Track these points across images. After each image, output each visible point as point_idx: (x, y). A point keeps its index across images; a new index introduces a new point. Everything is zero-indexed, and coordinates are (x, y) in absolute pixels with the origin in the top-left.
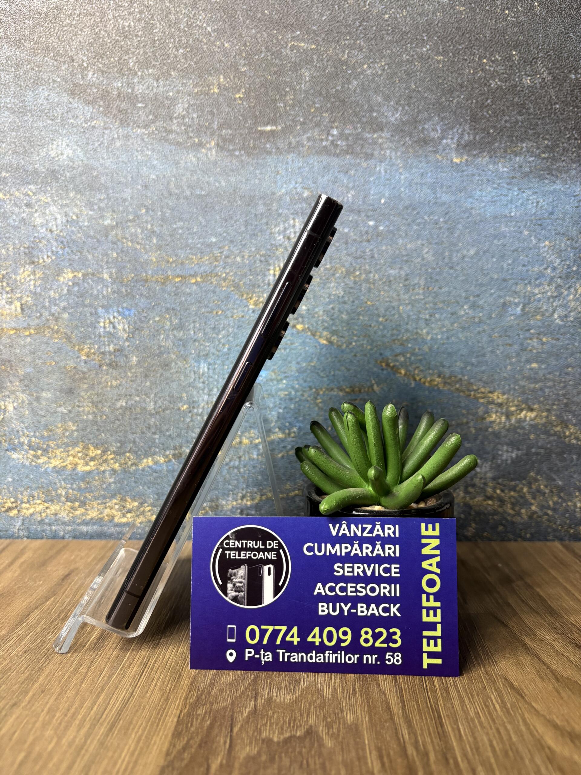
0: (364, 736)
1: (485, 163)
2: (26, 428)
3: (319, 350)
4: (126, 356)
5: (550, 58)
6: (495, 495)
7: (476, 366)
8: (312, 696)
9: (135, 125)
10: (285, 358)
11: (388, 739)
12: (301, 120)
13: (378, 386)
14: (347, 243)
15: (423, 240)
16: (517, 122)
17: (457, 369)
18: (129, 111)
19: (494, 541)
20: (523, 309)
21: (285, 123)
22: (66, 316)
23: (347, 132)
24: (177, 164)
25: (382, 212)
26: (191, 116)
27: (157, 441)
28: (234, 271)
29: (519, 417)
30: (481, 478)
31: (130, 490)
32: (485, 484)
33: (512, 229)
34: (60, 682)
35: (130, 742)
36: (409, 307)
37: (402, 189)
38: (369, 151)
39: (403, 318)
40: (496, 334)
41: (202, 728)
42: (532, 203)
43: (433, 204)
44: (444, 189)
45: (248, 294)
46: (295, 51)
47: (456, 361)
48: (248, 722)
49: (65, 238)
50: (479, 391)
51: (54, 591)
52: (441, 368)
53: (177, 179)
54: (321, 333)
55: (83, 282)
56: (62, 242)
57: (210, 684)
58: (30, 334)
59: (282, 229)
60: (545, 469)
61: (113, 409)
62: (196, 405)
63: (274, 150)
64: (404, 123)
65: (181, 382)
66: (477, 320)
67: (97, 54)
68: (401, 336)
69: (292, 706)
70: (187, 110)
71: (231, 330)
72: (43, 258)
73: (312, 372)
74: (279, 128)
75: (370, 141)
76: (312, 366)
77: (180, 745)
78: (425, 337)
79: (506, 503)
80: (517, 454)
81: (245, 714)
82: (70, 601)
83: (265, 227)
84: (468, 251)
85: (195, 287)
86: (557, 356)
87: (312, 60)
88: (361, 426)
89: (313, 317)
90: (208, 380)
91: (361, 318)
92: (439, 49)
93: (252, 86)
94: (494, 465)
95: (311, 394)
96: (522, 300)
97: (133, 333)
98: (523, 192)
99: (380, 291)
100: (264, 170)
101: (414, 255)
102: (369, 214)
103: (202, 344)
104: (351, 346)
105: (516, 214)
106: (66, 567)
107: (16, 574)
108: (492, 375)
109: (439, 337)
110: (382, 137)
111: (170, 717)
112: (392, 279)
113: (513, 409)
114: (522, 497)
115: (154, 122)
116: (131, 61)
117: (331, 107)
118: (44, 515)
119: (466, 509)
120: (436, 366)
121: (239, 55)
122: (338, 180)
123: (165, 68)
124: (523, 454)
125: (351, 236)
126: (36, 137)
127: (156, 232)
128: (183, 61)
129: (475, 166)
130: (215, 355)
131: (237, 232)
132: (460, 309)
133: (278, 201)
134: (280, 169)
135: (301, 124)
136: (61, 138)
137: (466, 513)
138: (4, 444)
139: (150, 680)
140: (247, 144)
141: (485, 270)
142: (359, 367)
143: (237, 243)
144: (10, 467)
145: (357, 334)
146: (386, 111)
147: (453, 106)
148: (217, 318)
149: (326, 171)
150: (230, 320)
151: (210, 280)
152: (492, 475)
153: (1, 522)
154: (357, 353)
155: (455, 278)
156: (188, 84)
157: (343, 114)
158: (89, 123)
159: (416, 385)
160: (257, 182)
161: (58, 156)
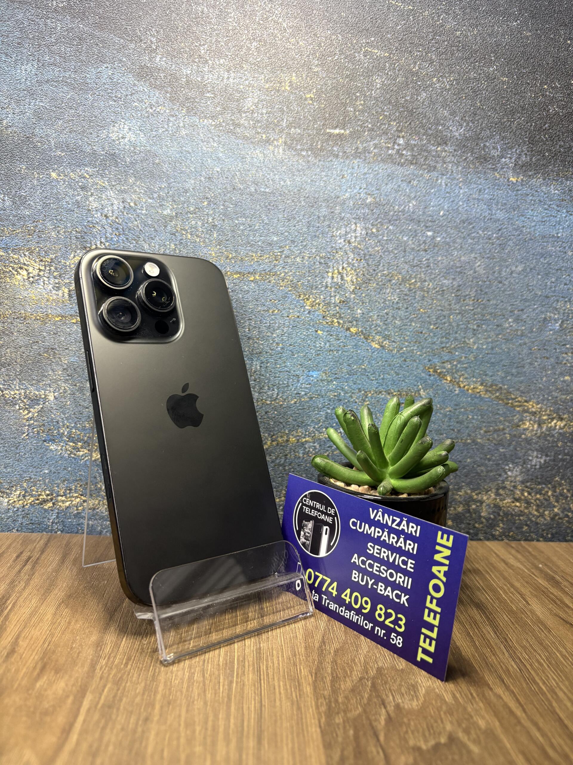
0: (502, 739)
1: (539, 184)
2: (67, 419)
3: (370, 354)
6: (523, 497)
7: (516, 376)
8: (436, 702)
9: (202, 115)
10: (337, 359)
11: (526, 742)
12: (370, 126)
13: (424, 391)
14: (405, 251)
15: (476, 253)
17: (498, 378)
18: (197, 100)
19: (519, 540)
20: (561, 326)
21: (353, 128)
23: (413, 142)
24: (243, 158)
25: (440, 224)
26: (260, 111)
28: (293, 271)
29: (550, 425)
30: (511, 482)
32: (515, 487)
34: (181, 692)
36: (459, 317)
37: (461, 203)
38: (432, 163)
39: (453, 327)
40: (536, 348)
41: (348, 738)
43: (488, 219)
44: (499, 206)
45: (305, 295)
46: (368, 57)
47: (498, 371)
48: (389, 730)
49: (120, 224)
50: (517, 400)
52: (484, 377)
53: (241, 174)
54: (374, 338)
56: (117, 229)
59: (343, 233)
63: (341, 154)
64: (467, 139)
66: (519, 333)
68: (450, 343)
69: (423, 713)
70: (256, 105)
71: (285, 330)
72: (96, 245)
73: (362, 374)
74: (348, 132)
75: (434, 153)
76: (362, 369)
78: (472, 347)
79: (532, 505)
80: (545, 461)
81: (383, 722)
83: (327, 230)
84: (516, 267)
85: (253, 284)
87: (384, 69)
89: (369, 321)
91: (414, 324)
92: (504, 70)
93: (324, 87)
94: (524, 470)
95: (359, 397)
96: (562, 316)
99: (433, 299)
100: (330, 172)
101: (468, 267)
102: (427, 225)
103: (256, 342)
104: (401, 352)
105: (562, 235)
108: (529, 386)
109: (484, 347)
110: (446, 151)
111: (311, 727)
112: (445, 288)
113: (545, 418)
114: (546, 500)
115: (222, 114)
116: (202, 48)
117: (399, 116)
118: (80, 508)
119: (496, 510)
120: (480, 374)
121: (312, 55)
122: (401, 189)
123: (237, 59)
124: (550, 460)
125: (409, 245)
126: (96, 117)
127: (216, 226)
128: (255, 54)
129: (529, 186)
130: (268, 354)
131: (299, 232)
132: (505, 322)
133: (341, 205)
134: (345, 173)
135: (369, 131)
136: (123, 121)
137: (495, 514)
138: (41, 434)
139: (272, 689)
140: (314, 144)
141: (531, 286)
142: (408, 372)
143: (298, 243)
144: (47, 458)
145: (408, 340)
146: (451, 125)
147: (514, 126)
148: (273, 317)
149: (390, 178)
150: (286, 320)
151: (268, 279)
152: (521, 479)
153: (34, 515)
154: (407, 358)
155: (504, 291)
156: (260, 78)
157: (410, 124)
158: (154, 109)
159: (461, 391)
160: (322, 184)
161: (119, 139)
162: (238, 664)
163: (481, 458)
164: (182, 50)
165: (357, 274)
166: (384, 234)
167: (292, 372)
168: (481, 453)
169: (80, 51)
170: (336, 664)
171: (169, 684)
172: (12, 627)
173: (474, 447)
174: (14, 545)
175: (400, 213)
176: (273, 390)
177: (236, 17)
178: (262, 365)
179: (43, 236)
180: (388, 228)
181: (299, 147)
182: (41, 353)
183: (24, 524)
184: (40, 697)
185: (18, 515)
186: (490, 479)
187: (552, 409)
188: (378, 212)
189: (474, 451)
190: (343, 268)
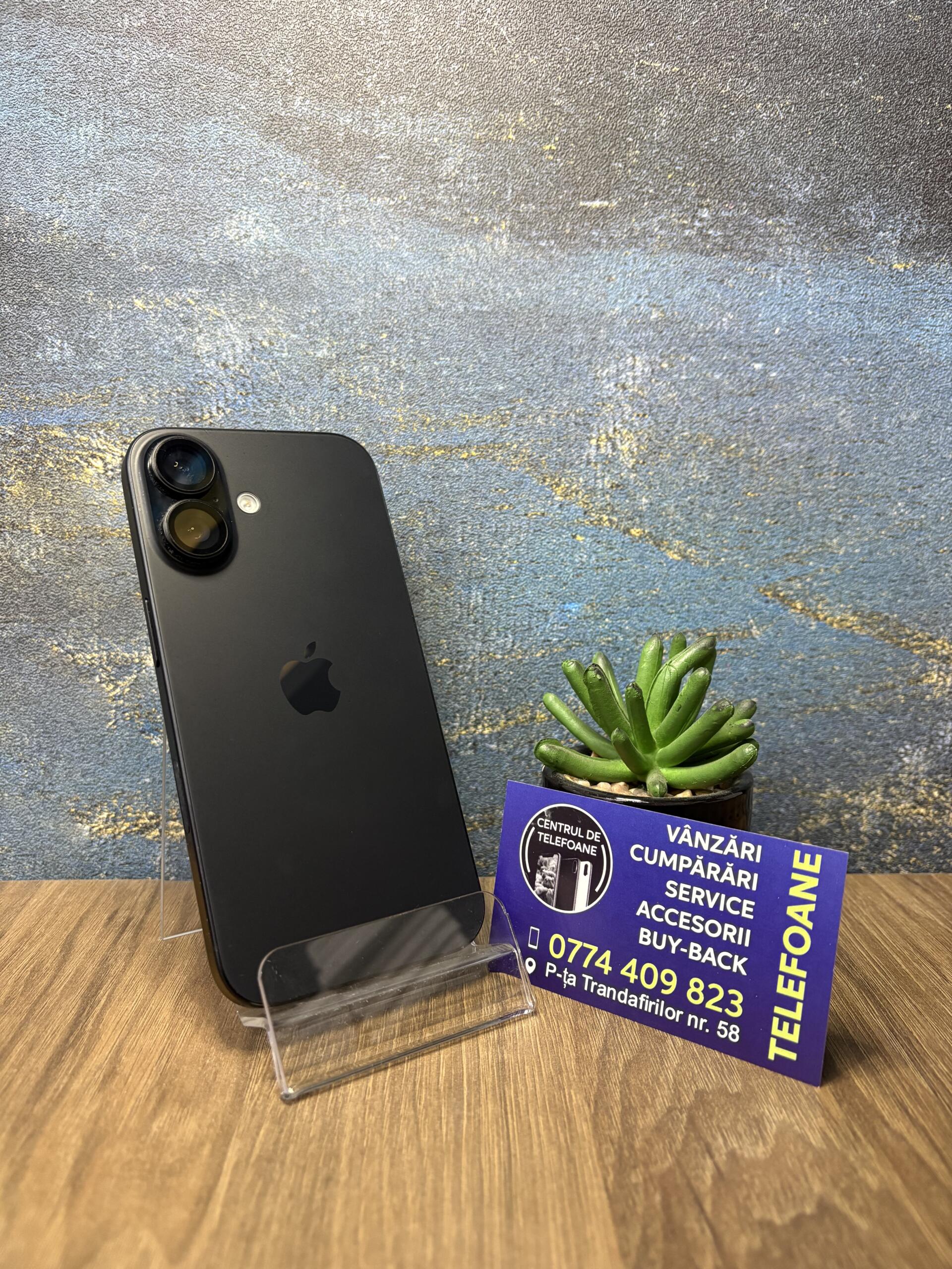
1: (944, 271)
3: (665, 570)
6: (931, 799)
7: (912, 598)
8: (796, 1147)
9: (373, 191)
10: (611, 582)
12: (651, 191)
13: (758, 630)
14: (718, 398)
17: (882, 602)
18: (363, 166)
19: (927, 871)
21: (623, 197)
23: (725, 214)
24: (443, 258)
25: (776, 348)
26: (468, 178)
28: (532, 439)
30: (910, 773)
32: (916, 782)
34: (381, 1134)
35: (552, 1235)
36: (813, 502)
37: (810, 313)
38: (759, 248)
39: (803, 521)
40: (945, 548)
41: (653, 1207)
43: (857, 336)
44: (876, 314)
45: (553, 477)
46: (645, 75)
47: (881, 590)
48: (720, 1195)
49: (248, 377)
50: (915, 637)
52: (858, 601)
53: (441, 283)
54: (671, 543)
56: (243, 385)
59: (613, 372)
62: (463, 657)
63: (604, 241)
64: (818, 203)
65: (439, 622)
66: (916, 525)
67: (311, 65)
68: (799, 547)
70: (461, 168)
71: (522, 536)
72: (211, 413)
73: (653, 605)
74: (615, 203)
75: (762, 230)
76: (653, 596)
77: (634, 1238)
78: (836, 551)
79: (947, 811)
81: (709, 1181)
83: (585, 368)
84: (908, 414)
85: (466, 464)
87: (671, 93)
89: (661, 516)
90: (483, 618)
91: (737, 518)
92: (877, 83)
93: (572, 130)
94: (931, 753)
99: (767, 475)
100: (587, 272)
101: (824, 418)
102: (754, 352)
103: (475, 559)
104: (717, 564)
108: (936, 613)
109: (857, 551)
110: (782, 225)
111: (592, 1190)
112: (786, 456)
115: (404, 187)
116: (368, 80)
117: (700, 171)
119: (885, 821)
120: (852, 597)
121: (551, 77)
122: (707, 294)
123: (426, 95)
125: (724, 386)
126: (201, 205)
127: (404, 372)
128: (456, 84)
129: (927, 275)
130: (495, 577)
131: (539, 375)
132: (892, 508)
133: (608, 326)
134: (613, 272)
135: (650, 199)
136: (243, 207)
137: (884, 828)
138: (136, 721)
139: (526, 1128)
140: (560, 228)
141: (934, 445)
142: (730, 598)
143: (538, 392)
144: (148, 759)
145: (728, 544)
146: (789, 181)
147: (897, 177)
148: (501, 516)
149: (688, 277)
150: (522, 520)
151: (491, 454)
152: (927, 769)
153: (131, 850)
154: (727, 574)
155: (886, 457)
156: (465, 124)
157: (719, 183)
158: (295, 185)
159: (820, 627)
160: (575, 294)
161: (240, 238)
162: (469, 1088)
163: (857, 737)
164: (335, 86)
165: (639, 440)
166: (681, 370)
167: (536, 605)
168: (857, 727)
169: (171, 97)
170: (628, 1085)
171: (360, 1120)
172: (110, 1032)
173: (844, 718)
174: (103, 900)
175: (707, 335)
176: (507, 637)
177: (422, 24)
178: (486, 596)
179: (125, 403)
180: (687, 360)
181: (534, 234)
182: (131, 591)
183: (117, 864)
184: (159, 1146)
185: (106, 851)
186: (874, 771)
188: (670, 334)
189: (844, 725)
190: (615, 430)
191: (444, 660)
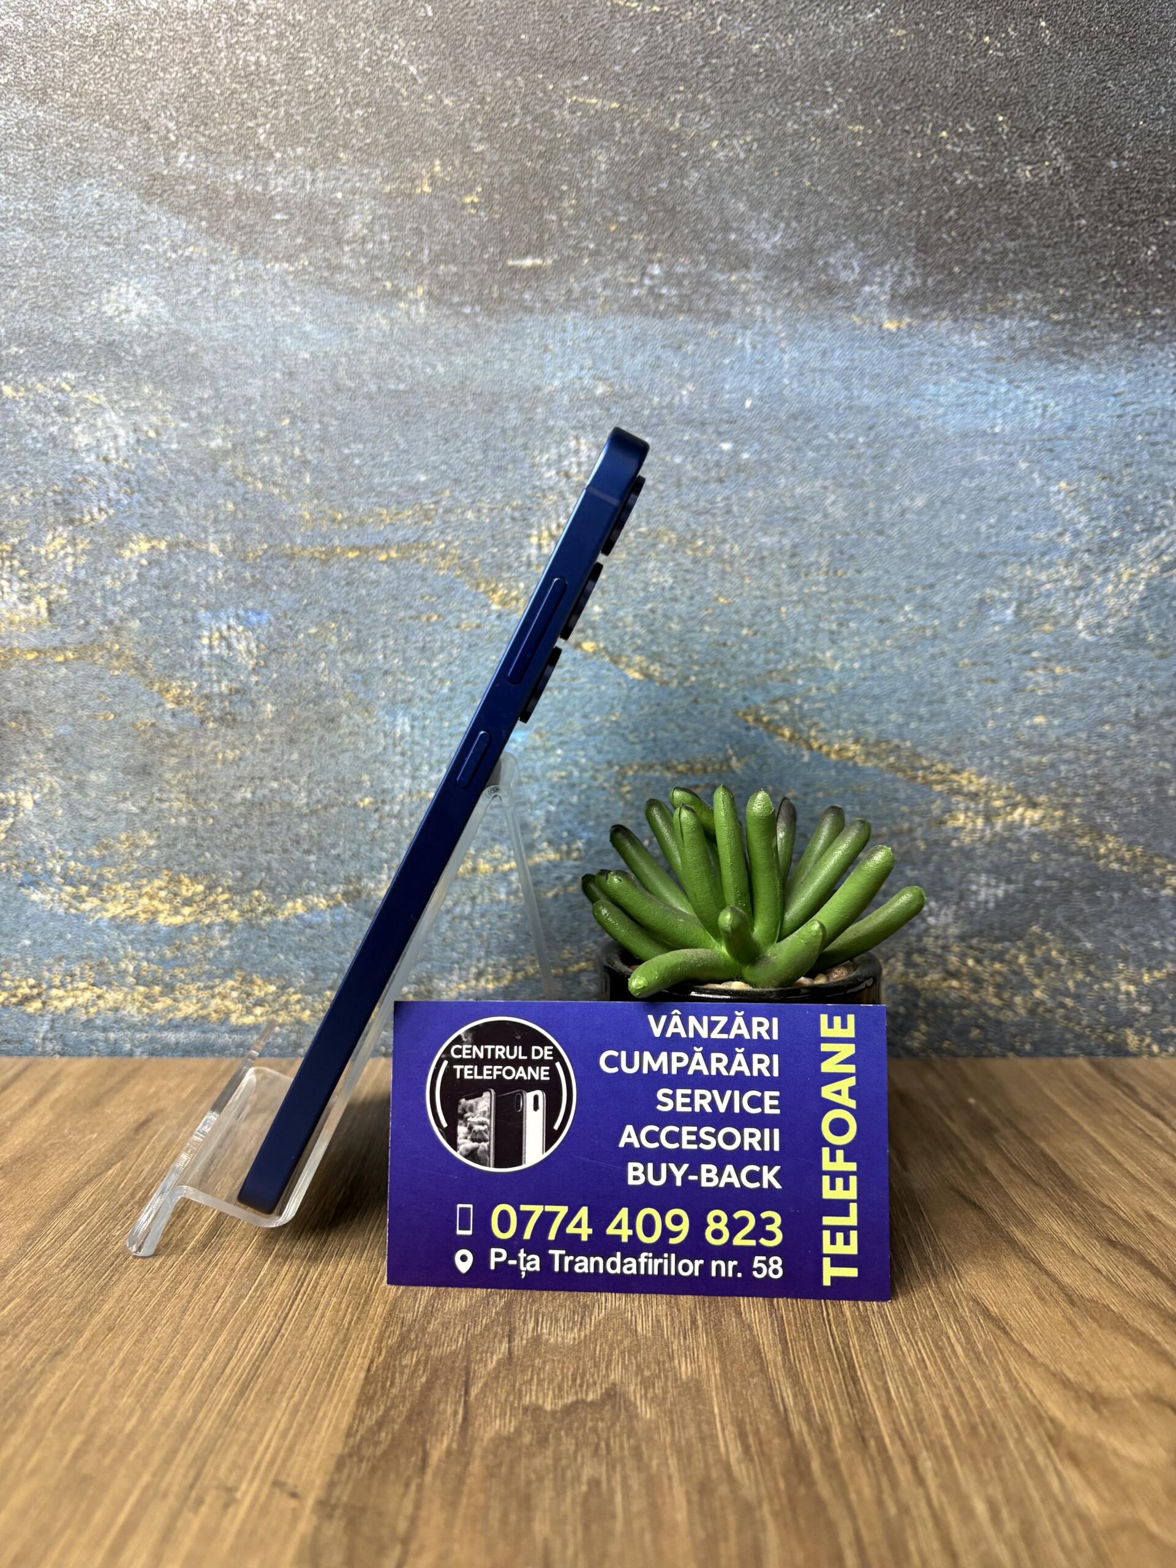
0: (711, 1399)
1: (944, 331)
2: (59, 842)
3: (625, 692)
4: (253, 703)
5: (1070, 129)
6: (964, 970)
7: (928, 721)
8: (615, 1334)
9: (269, 256)
10: (560, 705)
11: (756, 1404)
12: (592, 246)
13: (739, 760)
14: (679, 485)
16: (1005, 252)
17: (891, 727)
18: (258, 228)
19: (964, 1057)
20: (1017, 613)
21: (560, 253)
22: (135, 624)
23: (679, 269)
24: (351, 330)
25: (747, 425)
26: (377, 238)
27: (313, 866)
28: (463, 538)
29: (1009, 818)
30: (937, 938)
31: (261, 962)
32: (945, 948)
33: (996, 457)
34: (142, 1312)
35: (279, 1415)
36: (799, 608)
37: (786, 381)
38: (722, 307)
39: (788, 630)
40: (966, 661)
41: (411, 1389)
42: (1035, 408)
43: (846, 409)
44: (866, 381)
45: (488, 582)
46: (579, 114)
47: (889, 712)
48: (497, 1378)
49: (134, 473)
50: (934, 769)
51: (121, 1151)
52: (860, 727)
53: (350, 360)
54: (630, 658)
55: (170, 557)
56: (127, 482)
57: (424, 1314)
58: (66, 660)
59: (555, 457)
60: (1060, 918)
61: (229, 807)
62: (389, 797)
63: (538, 305)
64: (789, 254)
65: (359, 754)
66: (929, 633)
67: (196, 116)
68: (784, 663)
69: (579, 1351)
70: (370, 226)
71: (455, 652)
72: (91, 514)
73: (612, 733)
74: (549, 262)
75: (724, 288)
76: (612, 722)
77: (371, 1419)
78: (829, 666)
79: (985, 985)
80: (1006, 892)
81: (491, 1365)
82: (153, 1168)
83: (522, 454)
84: (912, 499)
85: (385, 569)
86: (1083, 701)
87: (611, 132)
88: (708, 836)
89: (615, 627)
90: (411, 749)
91: (707, 629)
92: (855, 110)
93: (496, 180)
94: (962, 912)
95: (610, 777)
96: (1017, 595)
97: (266, 659)
98: (1018, 387)
99: (743, 577)
100: (519, 343)
101: (809, 507)
102: (722, 430)
103: (400, 680)
104: (687, 684)
105: (1003, 430)
106: (140, 1108)
107: (46, 1121)
108: (959, 739)
109: (856, 665)
110: (747, 281)
111: (351, 1370)
112: (765, 553)
113: (998, 803)
114: (1015, 973)
115: (306, 250)
116: (261, 131)
117: (647, 222)
118: (92, 1010)
119: (909, 996)
120: (851, 721)
121: (470, 121)
122: (662, 363)
123: (328, 145)
124: (1017, 891)
125: (687, 471)
126: (75, 278)
127: (309, 462)
128: (361, 131)
129: (925, 336)
130: (425, 701)
131: (467, 463)
132: (897, 612)
133: (546, 404)
134: (550, 341)
135: (590, 255)
136: (123, 279)
137: (908, 1005)
138: (14, 873)
139: (311, 1309)
140: (486, 292)
141: (945, 536)
142: (704, 724)
143: (467, 483)
144: (28, 918)
145: (698, 660)
146: (754, 230)
147: (883, 220)
148: (428, 629)
149: (639, 344)
150: (454, 634)
151: (414, 556)
152: (957, 932)
154: (698, 695)
155: (889, 551)
156: (373, 176)
157: (672, 234)
158: (180, 252)
159: (812, 758)
160: (506, 366)
161: (120, 314)
169: (41, 159)
175: (665, 411)
177: (319, 65)
178: (415, 724)
182: (6, 720)
187: (1011, 784)
188: (620, 411)
190: (559, 526)
191: (367, 800)
